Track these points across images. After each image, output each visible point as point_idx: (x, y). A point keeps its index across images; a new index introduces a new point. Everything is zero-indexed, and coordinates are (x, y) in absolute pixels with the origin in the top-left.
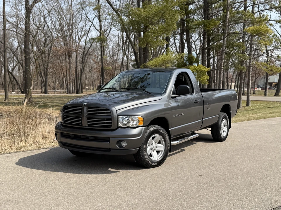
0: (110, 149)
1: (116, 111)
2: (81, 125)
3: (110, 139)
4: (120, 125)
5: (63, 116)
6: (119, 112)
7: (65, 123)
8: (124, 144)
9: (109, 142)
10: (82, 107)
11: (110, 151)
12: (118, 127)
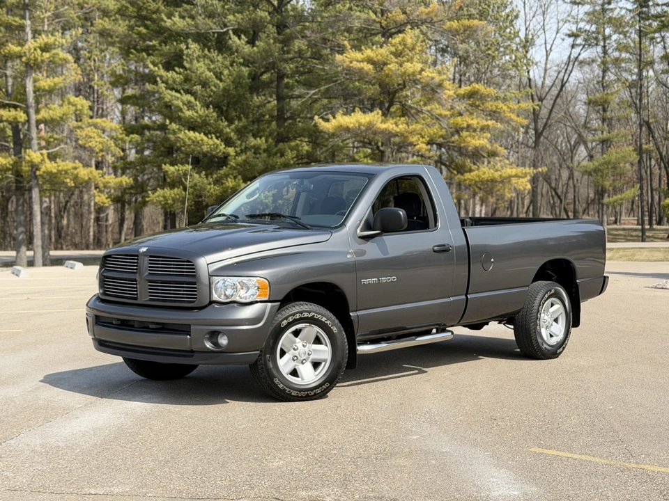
0: (192, 351)
1: (208, 264)
2: (136, 299)
3: (192, 327)
4: (215, 297)
5: (102, 277)
6: (213, 268)
7: (105, 293)
8: (223, 341)
9: (190, 335)
10: (137, 256)
11: (192, 356)
12: (212, 302)
